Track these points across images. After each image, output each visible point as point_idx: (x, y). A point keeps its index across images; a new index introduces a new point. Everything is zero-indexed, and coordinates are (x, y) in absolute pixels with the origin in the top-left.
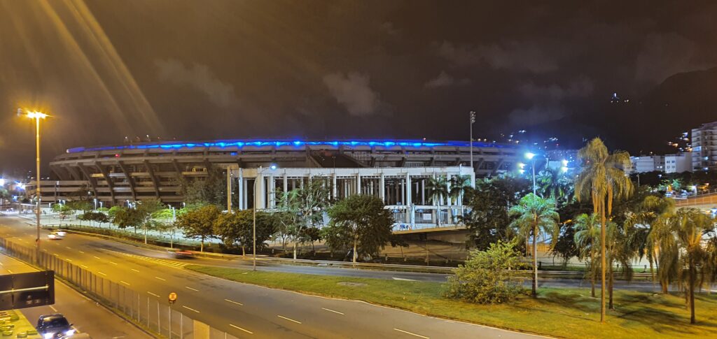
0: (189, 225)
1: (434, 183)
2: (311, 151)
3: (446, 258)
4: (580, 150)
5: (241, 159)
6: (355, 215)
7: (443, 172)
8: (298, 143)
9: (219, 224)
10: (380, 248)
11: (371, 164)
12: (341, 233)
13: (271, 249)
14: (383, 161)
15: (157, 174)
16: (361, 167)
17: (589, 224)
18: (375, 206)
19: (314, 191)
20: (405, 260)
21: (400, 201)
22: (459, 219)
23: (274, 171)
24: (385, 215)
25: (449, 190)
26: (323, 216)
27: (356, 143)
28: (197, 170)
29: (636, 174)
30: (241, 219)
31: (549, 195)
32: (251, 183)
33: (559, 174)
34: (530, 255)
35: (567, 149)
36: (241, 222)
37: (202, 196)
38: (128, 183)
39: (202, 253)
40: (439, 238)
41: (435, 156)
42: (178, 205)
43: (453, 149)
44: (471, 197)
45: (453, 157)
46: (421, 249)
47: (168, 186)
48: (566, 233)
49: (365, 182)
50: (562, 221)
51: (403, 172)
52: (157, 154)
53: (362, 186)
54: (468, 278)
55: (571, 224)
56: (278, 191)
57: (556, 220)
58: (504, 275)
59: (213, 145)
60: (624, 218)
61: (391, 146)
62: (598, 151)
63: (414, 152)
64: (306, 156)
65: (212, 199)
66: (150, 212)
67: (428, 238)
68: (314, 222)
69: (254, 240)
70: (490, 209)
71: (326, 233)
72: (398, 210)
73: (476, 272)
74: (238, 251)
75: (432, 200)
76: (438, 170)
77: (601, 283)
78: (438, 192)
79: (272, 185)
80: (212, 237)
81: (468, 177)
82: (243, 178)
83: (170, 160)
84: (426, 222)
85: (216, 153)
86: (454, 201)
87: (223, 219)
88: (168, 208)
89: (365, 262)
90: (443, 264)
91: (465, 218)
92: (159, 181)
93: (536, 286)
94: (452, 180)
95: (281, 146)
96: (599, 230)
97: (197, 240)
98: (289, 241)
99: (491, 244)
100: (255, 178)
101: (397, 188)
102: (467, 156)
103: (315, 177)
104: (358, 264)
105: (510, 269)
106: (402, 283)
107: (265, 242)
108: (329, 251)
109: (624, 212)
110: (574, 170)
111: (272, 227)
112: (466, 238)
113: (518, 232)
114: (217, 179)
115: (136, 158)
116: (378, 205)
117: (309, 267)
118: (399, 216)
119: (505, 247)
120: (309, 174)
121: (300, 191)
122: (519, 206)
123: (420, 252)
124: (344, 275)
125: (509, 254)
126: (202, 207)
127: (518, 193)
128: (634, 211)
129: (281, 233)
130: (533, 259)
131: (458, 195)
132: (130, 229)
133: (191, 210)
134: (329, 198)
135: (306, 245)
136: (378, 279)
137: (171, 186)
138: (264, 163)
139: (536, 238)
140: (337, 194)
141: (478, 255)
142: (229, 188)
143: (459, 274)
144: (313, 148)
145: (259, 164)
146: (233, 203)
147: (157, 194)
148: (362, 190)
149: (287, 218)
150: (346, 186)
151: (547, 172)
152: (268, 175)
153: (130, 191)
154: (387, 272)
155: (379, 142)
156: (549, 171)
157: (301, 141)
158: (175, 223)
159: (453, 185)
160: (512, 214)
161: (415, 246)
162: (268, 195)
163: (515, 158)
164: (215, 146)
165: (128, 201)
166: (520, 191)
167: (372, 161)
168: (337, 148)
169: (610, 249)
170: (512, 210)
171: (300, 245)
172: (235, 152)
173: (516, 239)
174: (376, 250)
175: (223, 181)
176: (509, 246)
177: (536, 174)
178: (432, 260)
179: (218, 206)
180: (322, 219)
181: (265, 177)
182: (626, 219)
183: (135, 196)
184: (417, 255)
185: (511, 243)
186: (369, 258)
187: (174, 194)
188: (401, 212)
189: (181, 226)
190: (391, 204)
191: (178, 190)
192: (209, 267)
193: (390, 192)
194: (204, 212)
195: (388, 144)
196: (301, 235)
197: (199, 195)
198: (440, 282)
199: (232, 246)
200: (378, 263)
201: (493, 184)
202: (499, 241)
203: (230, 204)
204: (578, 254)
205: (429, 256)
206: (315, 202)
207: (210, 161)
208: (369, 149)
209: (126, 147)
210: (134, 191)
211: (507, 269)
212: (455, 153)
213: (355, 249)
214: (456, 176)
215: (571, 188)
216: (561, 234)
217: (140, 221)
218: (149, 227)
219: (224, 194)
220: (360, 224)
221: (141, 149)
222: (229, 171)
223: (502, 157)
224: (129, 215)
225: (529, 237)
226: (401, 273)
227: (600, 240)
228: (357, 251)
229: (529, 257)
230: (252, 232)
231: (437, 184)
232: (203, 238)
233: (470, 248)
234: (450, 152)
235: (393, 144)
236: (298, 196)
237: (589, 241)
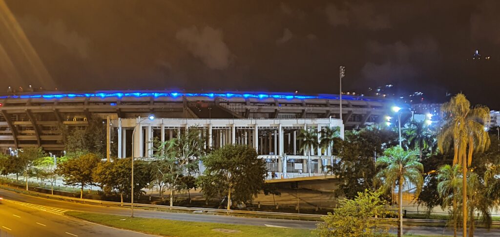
0: (69, 173)
1: (305, 134)
2: (188, 102)
3: (316, 206)
4: (444, 104)
5: (120, 109)
6: (230, 164)
7: (314, 124)
8: (175, 94)
9: (98, 172)
10: (254, 196)
11: (245, 115)
12: (216, 181)
13: (148, 197)
14: (257, 113)
15: (39, 123)
16: (236, 118)
17: (451, 174)
18: (248, 155)
19: (191, 141)
20: (277, 208)
21: (273, 151)
22: (329, 169)
23: (152, 121)
24: (258, 164)
25: (319, 141)
26: (199, 165)
27: (232, 95)
28: (78, 120)
29: (496, 127)
30: (120, 167)
31: (414, 146)
32: (130, 132)
33: (424, 127)
34: (396, 203)
35: (432, 103)
36: (120, 170)
37: (82, 144)
38: (10, 132)
39: (81, 199)
40: (310, 187)
41: (306, 109)
42: (58, 154)
43: (324, 101)
44: (340, 147)
45: (323, 110)
46: (292, 197)
47: (49, 134)
48: (430, 182)
49: (240, 132)
50: (426, 171)
51: (276, 123)
52: (39, 104)
53: (237, 136)
54: (337, 225)
55: (434, 175)
56: (156, 141)
57: (420, 170)
58: (371, 223)
59: (93, 95)
60: (485, 169)
61: (264, 98)
62: (460, 106)
63: (286, 104)
64: (182, 107)
65: (92, 148)
66: (32, 160)
67: (299, 187)
68: (190, 171)
69: (133, 187)
70: (359, 159)
71: (201, 182)
72: (271, 160)
73: (344, 220)
74: (116, 198)
75: (303, 150)
76: (309, 122)
77: (462, 231)
78: (309, 142)
79: (150, 135)
80: (91, 184)
81: (338, 129)
82: (122, 128)
83: (52, 109)
84: (297, 171)
85: (96, 103)
86: (324, 151)
87: (102, 167)
88: (50, 156)
89: (238, 209)
90: (313, 212)
91: (335, 168)
92: (40, 131)
93: (402, 233)
94: (322, 131)
95: (159, 97)
96: (460, 181)
97: (78, 187)
98: (166, 189)
99: (358, 193)
100: (133, 128)
101: (270, 139)
102: (336, 108)
103: (191, 127)
104: (232, 211)
105: (376, 216)
106: (274, 230)
107: (143, 189)
108: (205, 199)
109: (484, 164)
110: (438, 123)
111: (149, 175)
112: (335, 187)
113: (384, 182)
114: (97, 127)
115: (19, 108)
116: (252, 155)
117: (185, 214)
118: (271, 165)
119: (371, 195)
120: (186, 124)
121: (177, 141)
122: (385, 157)
123: (291, 200)
124: (218, 221)
125: (375, 203)
126: (82, 156)
127: (385, 144)
128: (493, 162)
129: (158, 181)
130: (399, 207)
131: (328, 146)
132: (12, 176)
133: (71, 158)
134: (205, 147)
135: (182, 192)
136: (251, 225)
137: (53, 134)
138: (143, 113)
139: (402, 187)
140: (212, 143)
141: (346, 204)
142: (109, 137)
143: (328, 222)
144: (190, 99)
145: (137, 114)
146: (112, 151)
147: (39, 142)
148: (237, 140)
149: (164, 167)
150: (221, 136)
151: (412, 125)
152: (147, 125)
153: (13, 139)
154: (260, 219)
155: (253, 94)
156: (414, 123)
157: (178, 93)
158: (56, 170)
159: (323, 136)
160: (379, 164)
161: (287, 194)
162: (146, 144)
163: (383, 110)
164: (95, 96)
165: (10, 149)
166: (386, 142)
167: (246, 112)
168: (212, 100)
169: (471, 198)
170: (379, 160)
171: (176, 193)
172: (115, 102)
173: (382, 188)
174: (251, 199)
175: (103, 131)
176: (376, 195)
177: (401, 127)
178: (302, 207)
179: (98, 155)
180: (198, 168)
181: (143, 127)
182: (487, 170)
183: (18, 144)
184: (289, 202)
185: (377, 192)
186: (243, 205)
187: (55, 142)
188: (273, 162)
189: (62, 174)
190: (264, 154)
191: (59, 138)
192: (89, 214)
193: (263, 143)
194: (84, 161)
195: (261, 96)
196: (177, 183)
197: (79, 144)
198: (310, 229)
199: (110, 193)
200: (251, 210)
201: (361, 135)
202: (366, 190)
203: (109, 152)
204: (440, 202)
205: (300, 204)
206: (192, 151)
207: (90, 111)
208: (244, 100)
209: (8, 97)
210: (17, 139)
211: (374, 216)
212: (326, 105)
213: (229, 197)
214: (326, 127)
215: (435, 140)
216: (425, 184)
217: (22, 169)
218: (31, 174)
219: (103, 143)
220: (234, 173)
221: (25, 99)
222: (108, 121)
223: (369, 110)
224: (12, 162)
225: (395, 187)
226: (273, 220)
227: (462, 190)
228: (231, 198)
229: (395, 205)
230: (131, 179)
231: (308, 135)
232: (83, 185)
233: (339, 197)
234: (320, 105)
235: (267, 96)
236: (175, 146)
237: (451, 191)
